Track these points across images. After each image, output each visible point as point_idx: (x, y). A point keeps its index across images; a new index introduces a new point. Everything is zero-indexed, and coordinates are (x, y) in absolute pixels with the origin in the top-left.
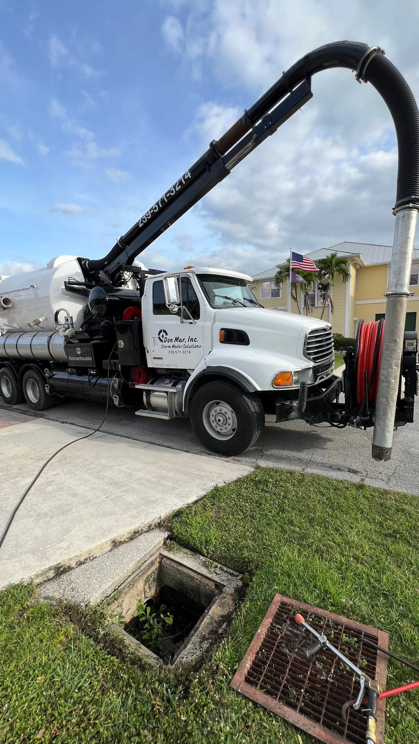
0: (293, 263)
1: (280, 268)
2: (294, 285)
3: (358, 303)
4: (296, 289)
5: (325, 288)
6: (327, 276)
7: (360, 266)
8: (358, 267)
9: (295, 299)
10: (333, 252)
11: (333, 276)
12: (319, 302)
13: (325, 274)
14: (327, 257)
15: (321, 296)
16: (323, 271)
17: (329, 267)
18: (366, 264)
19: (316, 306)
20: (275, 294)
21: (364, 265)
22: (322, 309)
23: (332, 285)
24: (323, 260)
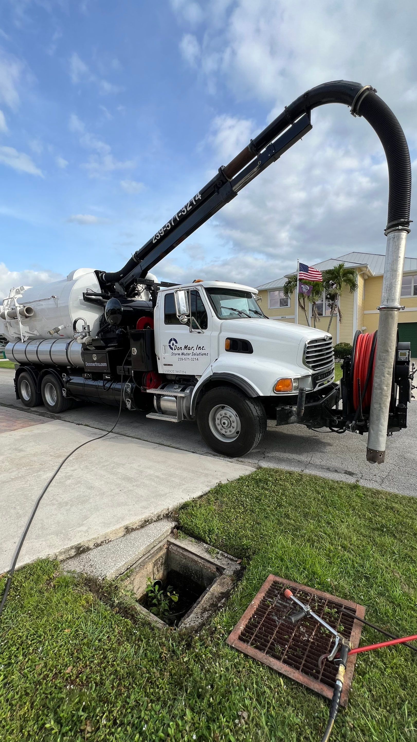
0: (300, 273)
1: (288, 278)
2: (301, 294)
3: (366, 312)
4: (304, 299)
5: (332, 297)
6: (335, 285)
7: (368, 276)
8: (366, 277)
9: (303, 308)
10: (341, 263)
11: (340, 286)
12: (327, 312)
13: (333, 284)
14: (335, 267)
15: (329, 305)
16: (331, 282)
17: (336, 277)
18: (374, 274)
19: (324, 315)
20: (284, 303)
21: (372, 275)
22: (329, 319)
23: (340, 295)
24: (330, 270)
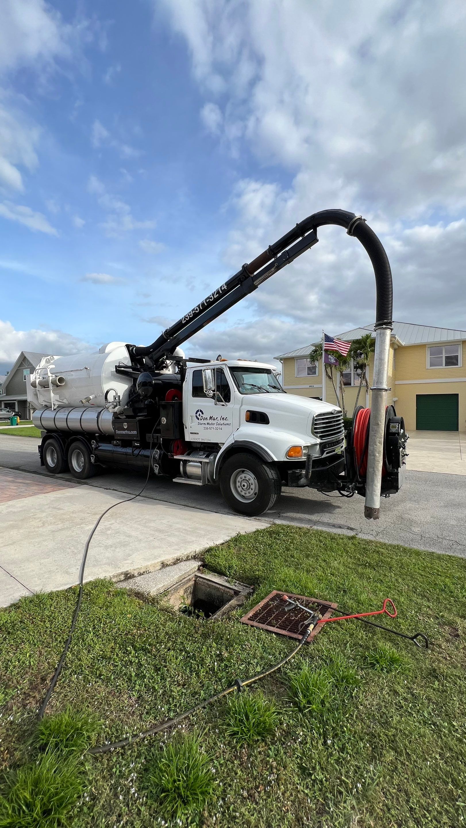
3: (397, 383)
4: (331, 368)
5: (362, 367)
6: (363, 356)
7: (399, 346)
8: (396, 347)
9: (330, 378)
10: (368, 332)
11: (367, 356)
12: (356, 382)
13: (361, 354)
14: (362, 337)
15: (358, 375)
16: (359, 351)
17: (363, 347)
18: (403, 344)
19: (352, 385)
20: (312, 371)
22: (358, 389)
23: (368, 365)
24: (358, 340)
